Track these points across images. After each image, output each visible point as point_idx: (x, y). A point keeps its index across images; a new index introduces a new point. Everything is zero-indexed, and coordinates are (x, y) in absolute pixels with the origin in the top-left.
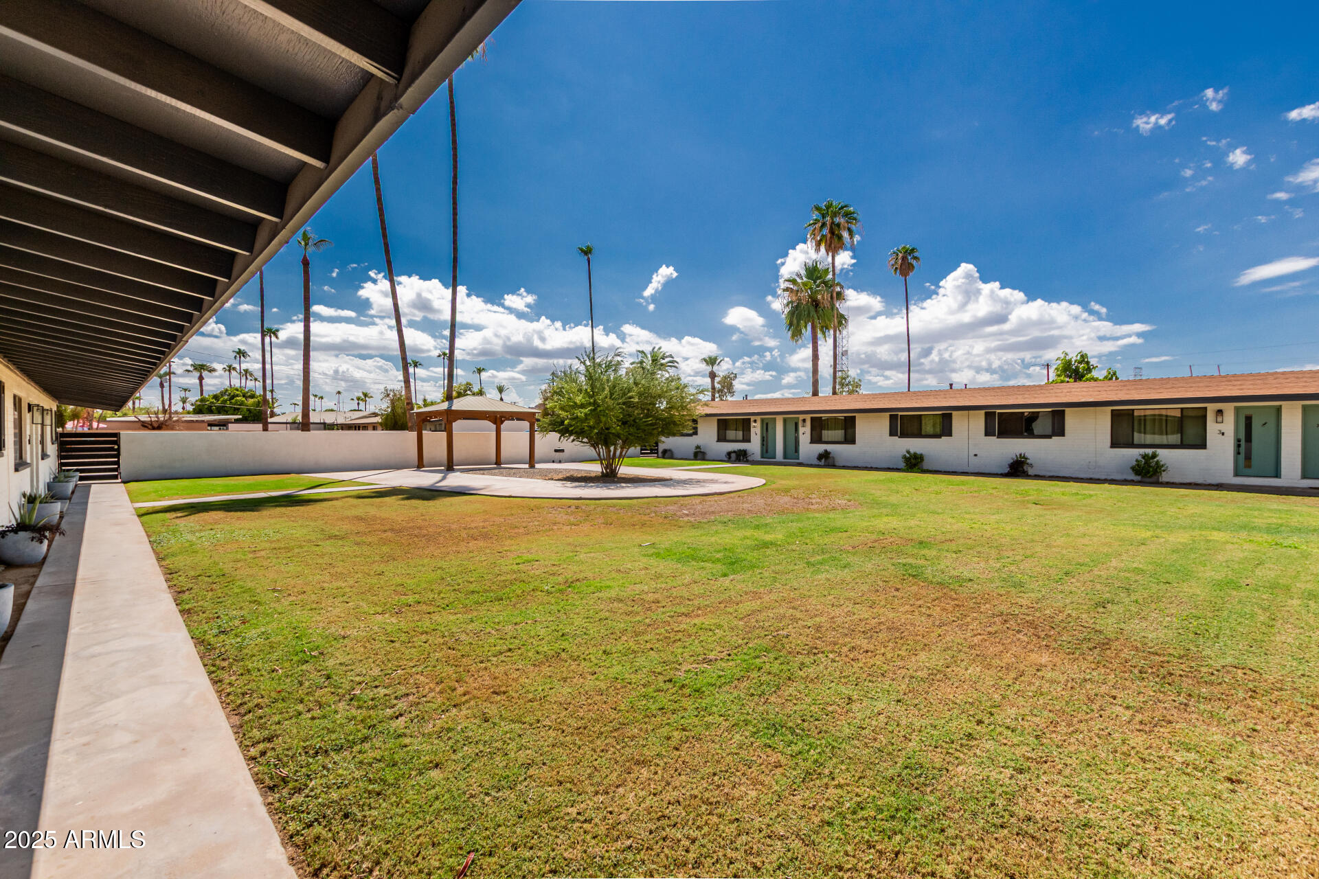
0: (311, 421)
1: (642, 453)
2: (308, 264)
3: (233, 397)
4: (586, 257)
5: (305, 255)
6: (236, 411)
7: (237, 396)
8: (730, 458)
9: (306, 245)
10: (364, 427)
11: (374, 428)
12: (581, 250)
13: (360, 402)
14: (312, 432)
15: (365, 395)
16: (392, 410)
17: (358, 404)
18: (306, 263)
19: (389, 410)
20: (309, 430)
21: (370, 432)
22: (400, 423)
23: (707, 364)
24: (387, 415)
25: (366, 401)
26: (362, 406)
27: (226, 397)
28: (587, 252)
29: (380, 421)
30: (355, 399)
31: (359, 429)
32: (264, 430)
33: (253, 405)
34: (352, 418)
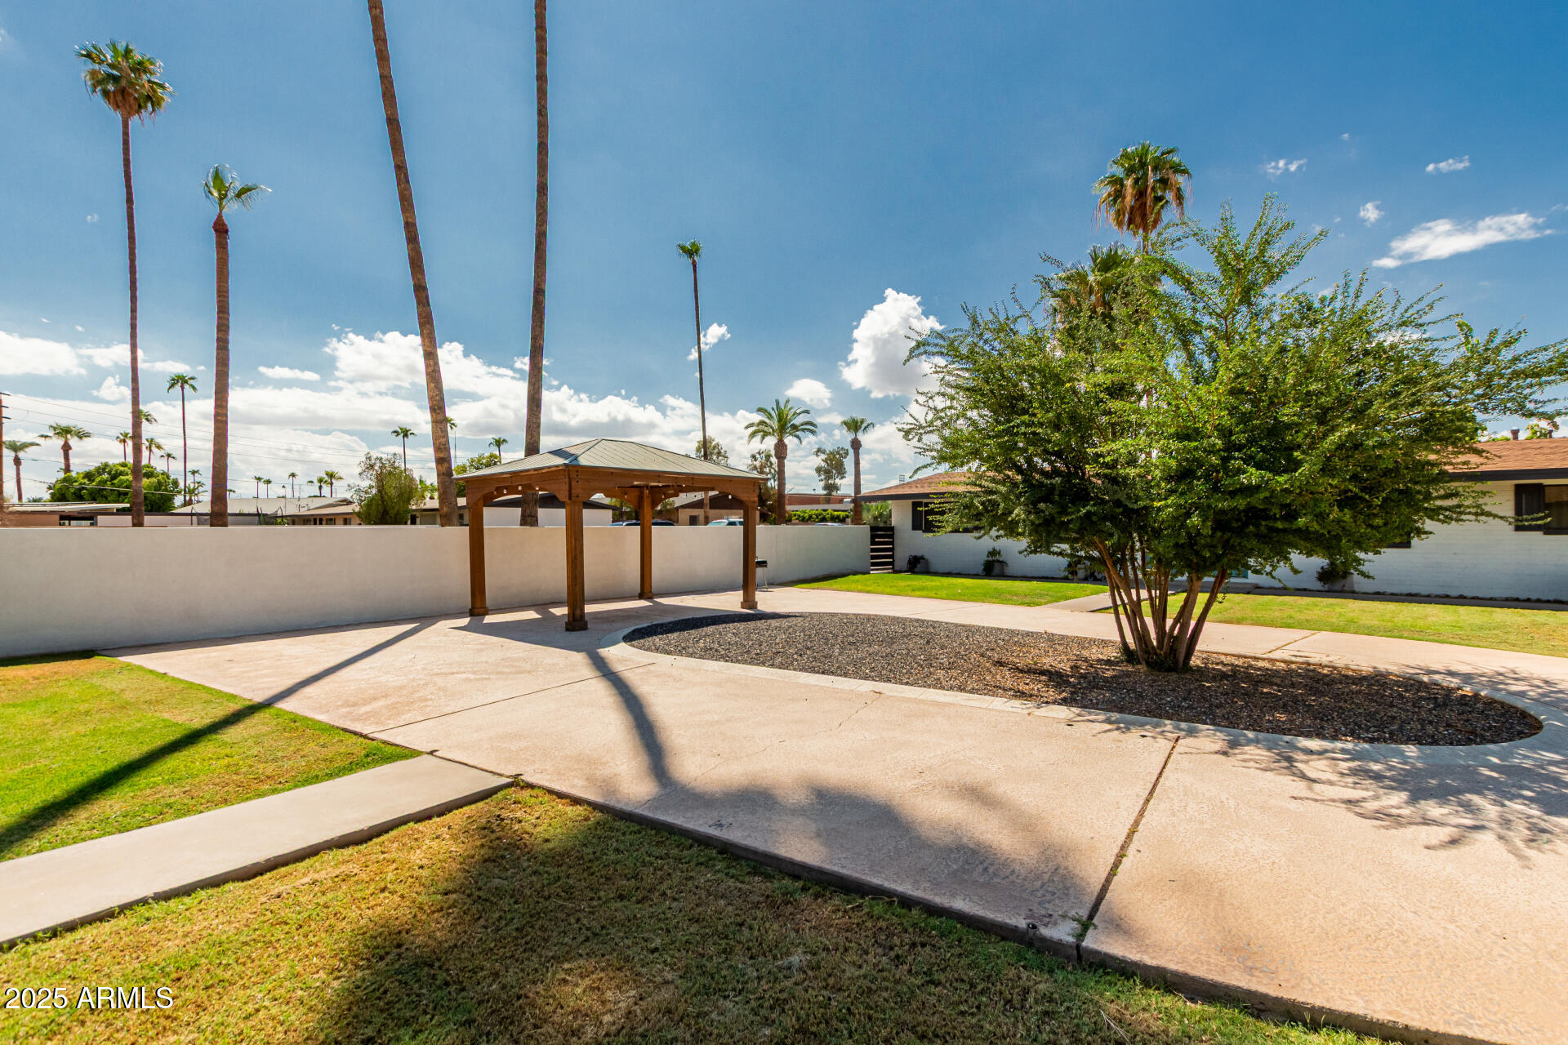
0: (229, 511)
1: (873, 564)
2: (227, 231)
3: (114, 477)
4: (691, 261)
5: (220, 216)
6: (120, 496)
7: (121, 473)
8: (1074, 573)
9: (222, 197)
10: (330, 520)
11: (346, 522)
12: (683, 248)
13: (324, 485)
14: (230, 527)
15: (331, 476)
16: (379, 491)
17: (320, 487)
18: (221, 229)
19: (374, 491)
20: (225, 525)
21: (339, 528)
22: (392, 513)
23: (849, 429)
24: (371, 500)
25: (332, 484)
26: (326, 490)
27: (105, 476)
28: (691, 252)
29: (357, 509)
30: (315, 481)
31: (321, 524)
32: (134, 525)
33: (149, 487)
34: (312, 507)
